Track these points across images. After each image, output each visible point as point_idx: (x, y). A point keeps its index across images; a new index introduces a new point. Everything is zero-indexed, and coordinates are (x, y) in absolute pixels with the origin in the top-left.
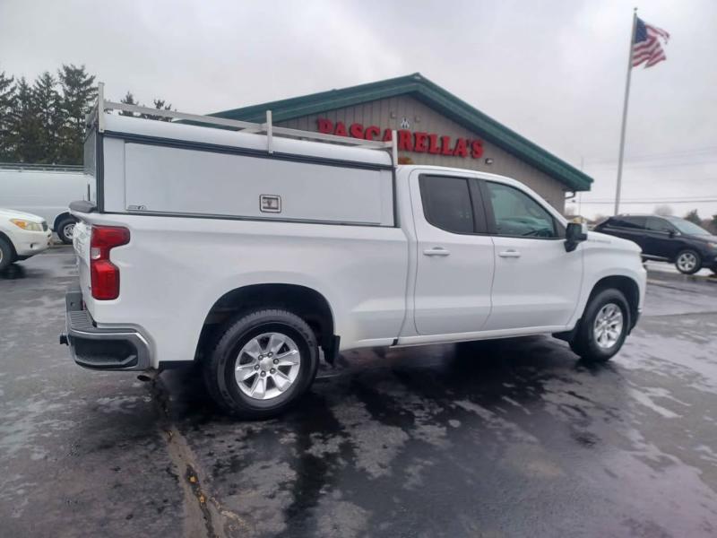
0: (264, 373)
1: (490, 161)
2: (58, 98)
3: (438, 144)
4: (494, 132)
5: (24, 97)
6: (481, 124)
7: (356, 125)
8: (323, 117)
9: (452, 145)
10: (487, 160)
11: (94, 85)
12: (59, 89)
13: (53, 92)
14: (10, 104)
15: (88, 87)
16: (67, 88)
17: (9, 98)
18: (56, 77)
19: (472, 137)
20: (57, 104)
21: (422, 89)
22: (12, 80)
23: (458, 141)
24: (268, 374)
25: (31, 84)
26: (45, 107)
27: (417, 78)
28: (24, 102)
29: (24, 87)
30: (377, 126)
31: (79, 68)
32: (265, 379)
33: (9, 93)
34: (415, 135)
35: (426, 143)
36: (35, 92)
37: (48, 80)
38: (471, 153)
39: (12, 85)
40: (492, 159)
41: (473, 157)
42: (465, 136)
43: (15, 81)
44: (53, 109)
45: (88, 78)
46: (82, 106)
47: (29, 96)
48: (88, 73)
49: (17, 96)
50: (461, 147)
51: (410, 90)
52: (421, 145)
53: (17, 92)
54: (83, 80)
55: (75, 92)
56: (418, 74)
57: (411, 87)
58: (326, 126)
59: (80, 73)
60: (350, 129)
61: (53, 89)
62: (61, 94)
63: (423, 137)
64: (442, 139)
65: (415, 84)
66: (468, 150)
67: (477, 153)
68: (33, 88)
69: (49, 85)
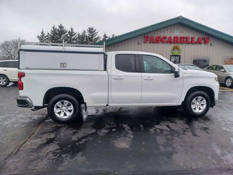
0: (63, 111)
1: (212, 45)
2: (87, 37)
3: (190, 40)
4: (213, 33)
5: (79, 37)
6: (207, 31)
7: (158, 36)
8: (146, 35)
9: (196, 40)
10: (211, 44)
11: (96, 32)
12: (87, 34)
13: (85, 35)
14: (76, 40)
15: (94, 33)
16: (89, 33)
17: (75, 38)
18: (86, 31)
19: (204, 36)
20: (87, 39)
21: (182, 21)
22: (76, 33)
23: (198, 38)
24: (65, 112)
25: (81, 34)
26: (84, 40)
27: (180, 17)
28: (79, 39)
29: (79, 35)
30: (166, 36)
31: (92, 27)
32: (64, 113)
33: (75, 37)
34: (181, 38)
35: (185, 40)
36: (81, 36)
37: (84, 32)
38: (204, 42)
39: (76, 34)
40: (213, 44)
41: (205, 44)
42: (201, 36)
43: (77, 33)
44: (85, 40)
45: (94, 30)
46: (93, 38)
47: (80, 37)
48: (94, 28)
49: (77, 37)
50: (199, 40)
51: (178, 22)
52: (183, 41)
53: (77, 36)
54: (93, 31)
55: (91, 34)
56: (181, 16)
57: (178, 21)
58: (147, 38)
59: (92, 29)
60: (156, 38)
61: (86, 34)
62: (88, 35)
63: (184, 38)
64: (192, 38)
65: (180, 20)
66: (203, 41)
67: (207, 42)
68: (81, 35)
69: (85, 33)
